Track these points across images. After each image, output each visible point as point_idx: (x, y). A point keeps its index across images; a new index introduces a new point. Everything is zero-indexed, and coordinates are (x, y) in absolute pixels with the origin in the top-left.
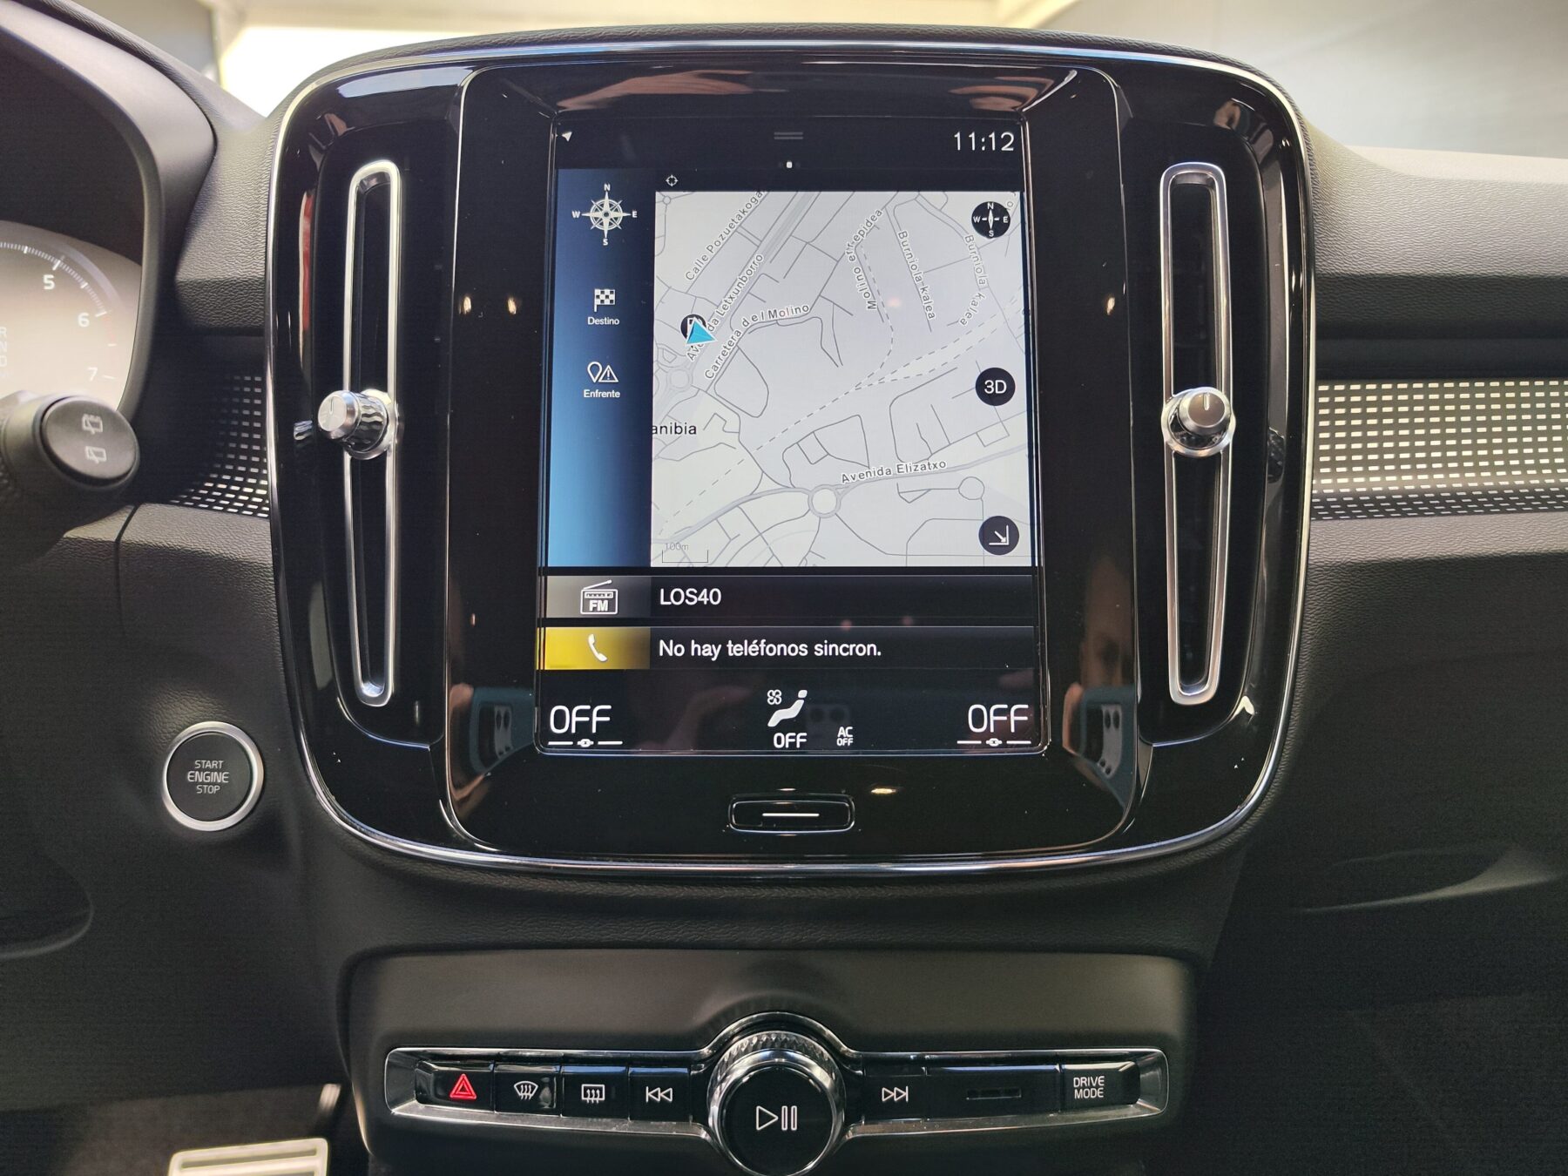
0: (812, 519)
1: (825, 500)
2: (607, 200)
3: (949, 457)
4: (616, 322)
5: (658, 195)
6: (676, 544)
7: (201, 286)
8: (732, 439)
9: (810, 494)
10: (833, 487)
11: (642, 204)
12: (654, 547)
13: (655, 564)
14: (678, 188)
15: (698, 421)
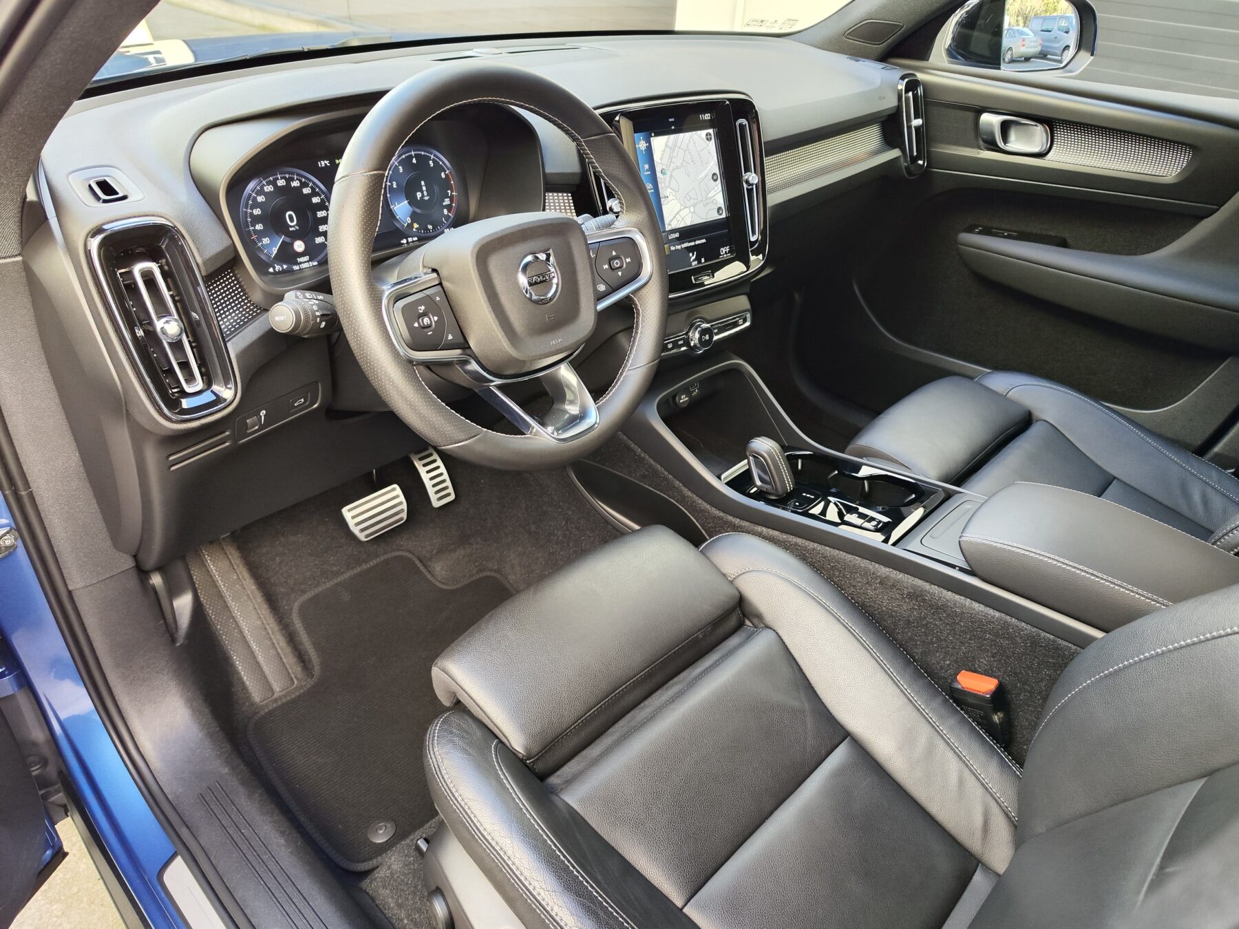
0: (691, 214)
1: (692, 209)
2: (642, 142)
3: (710, 195)
4: (650, 173)
5: (651, 139)
6: (669, 225)
7: (550, 174)
8: (674, 198)
9: (689, 208)
10: (693, 206)
11: (649, 142)
12: (666, 226)
13: (667, 230)
14: (655, 136)
15: (668, 194)
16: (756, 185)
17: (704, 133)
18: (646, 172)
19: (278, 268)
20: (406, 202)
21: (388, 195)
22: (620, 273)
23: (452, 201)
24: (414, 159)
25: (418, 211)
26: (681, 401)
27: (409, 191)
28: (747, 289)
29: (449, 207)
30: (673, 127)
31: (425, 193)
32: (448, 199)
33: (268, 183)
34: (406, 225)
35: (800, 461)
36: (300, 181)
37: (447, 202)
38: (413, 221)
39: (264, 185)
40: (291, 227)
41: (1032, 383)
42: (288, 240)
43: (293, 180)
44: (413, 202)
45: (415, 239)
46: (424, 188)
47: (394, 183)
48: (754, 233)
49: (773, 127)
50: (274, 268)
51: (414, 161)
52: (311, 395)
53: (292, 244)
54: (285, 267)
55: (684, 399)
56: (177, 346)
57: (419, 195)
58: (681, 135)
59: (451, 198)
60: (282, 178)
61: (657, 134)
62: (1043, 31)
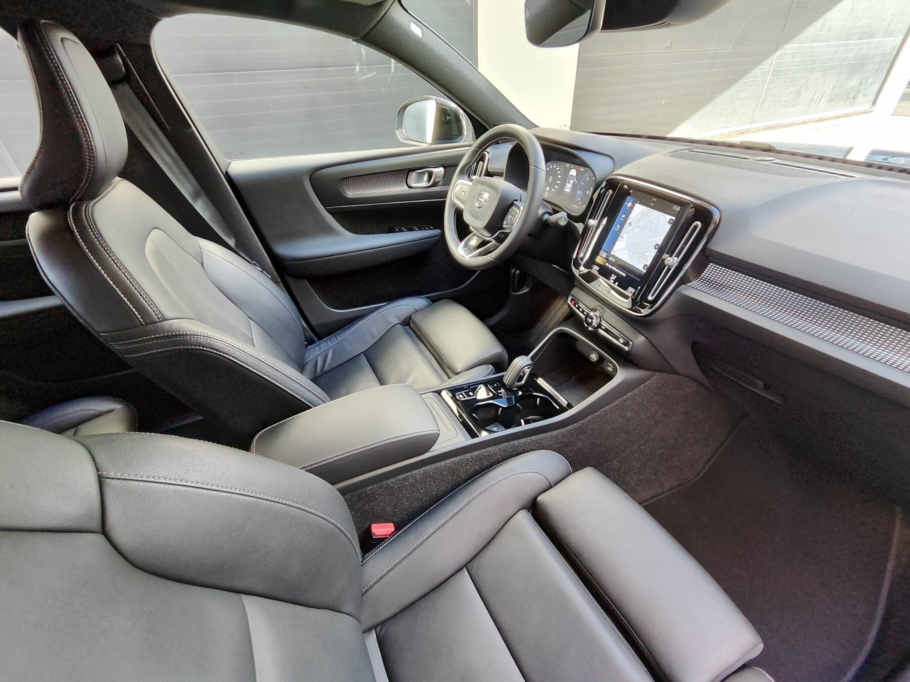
0: (628, 255)
1: (631, 254)
2: (630, 202)
3: (646, 254)
5: (636, 204)
8: (626, 241)
10: (633, 252)
11: (633, 205)
13: (611, 253)
15: (624, 237)
17: (669, 217)
18: (622, 218)
20: (583, 192)
21: (579, 187)
30: (652, 204)
47: (583, 183)
57: (588, 192)
58: (654, 211)
61: (640, 203)
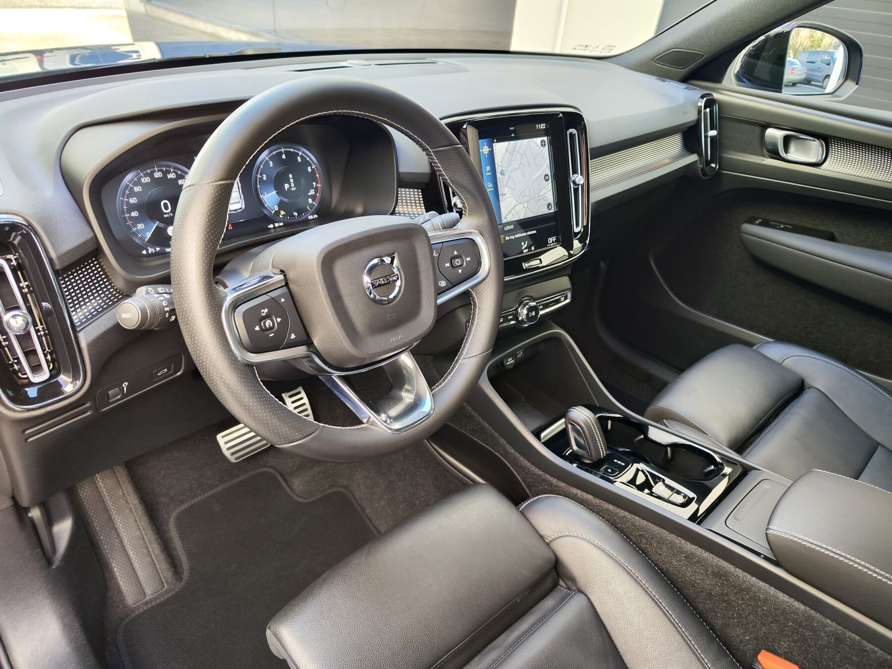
0: (524, 209)
1: (526, 205)
2: (486, 146)
3: (542, 193)
4: (491, 174)
5: (494, 144)
6: (505, 218)
7: (402, 173)
8: (511, 195)
9: (523, 204)
10: (527, 202)
11: (491, 147)
12: (503, 219)
13: (503, 222)
14: (496, 142)
15: (505, 192)
16: (582, 185)
17: (539, 140)
18: (488, 173)
19: (151, 250)
20: (275, 192)
21: (258, 186)
22: (460, 271)
23: (316, 192)
24: (284, 155)
25: (285, 200)
26: (508, 363)
27: (278, 183)
28: (569, 272)
29: (314, 197)
30: (513, 135)
31: (293, 185)
32: (313, 190)
33: (146, 175)
34: (273, 212)
35: (609, 422)
36: (176, 173)
37: (312, 192)
38: (280, 209)
39: (141, 177)
40: (166, 214)
41: (804, 355)
42: (162, 225)
43: (169, 172)
44: (280, 191)
45: (281, 224)
46: (292, 181)
47: (265, 176)
48: (577, 225)
49: (597, 137)
50: (147, 250)
51: (284, 157)
52: (174, 366)
53: (166, 229)
54: (158, 249)
55: (511, 361)
56: (24, 338)
57: (287, 186)
58: (520, 142)
59: (316, 189)
60: (159, 171)
61: (498, 141)
62: (808, 62)
